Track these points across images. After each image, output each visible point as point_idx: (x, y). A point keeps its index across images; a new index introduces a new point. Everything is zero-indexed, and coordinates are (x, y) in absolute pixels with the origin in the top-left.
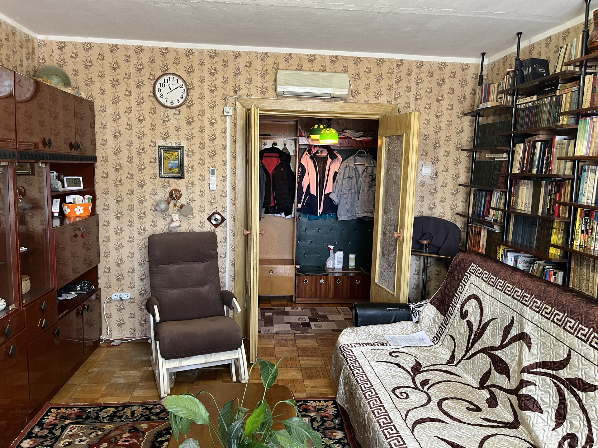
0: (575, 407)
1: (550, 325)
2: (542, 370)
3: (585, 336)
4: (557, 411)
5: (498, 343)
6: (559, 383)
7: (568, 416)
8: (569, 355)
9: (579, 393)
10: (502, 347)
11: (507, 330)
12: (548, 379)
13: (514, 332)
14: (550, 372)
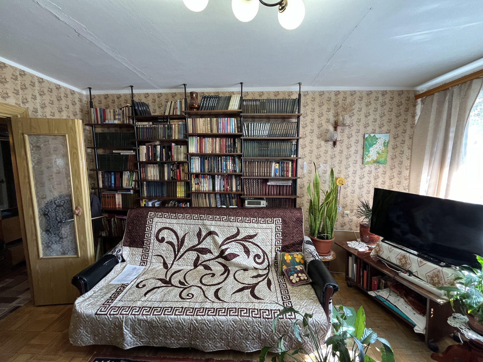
0: (251, 245)
1: (222, 223)
2: (228, 241)
3: (241, 220)
4: (245, 251)
5: (197, 242)
6: (240, 242)
7: (250, 250)
8: (238, 230)
9: (250, 240)
10: (199, 243)
11: (199, 234)
12: (233, 243)
13: (204, 234)
14: (233, 240)
